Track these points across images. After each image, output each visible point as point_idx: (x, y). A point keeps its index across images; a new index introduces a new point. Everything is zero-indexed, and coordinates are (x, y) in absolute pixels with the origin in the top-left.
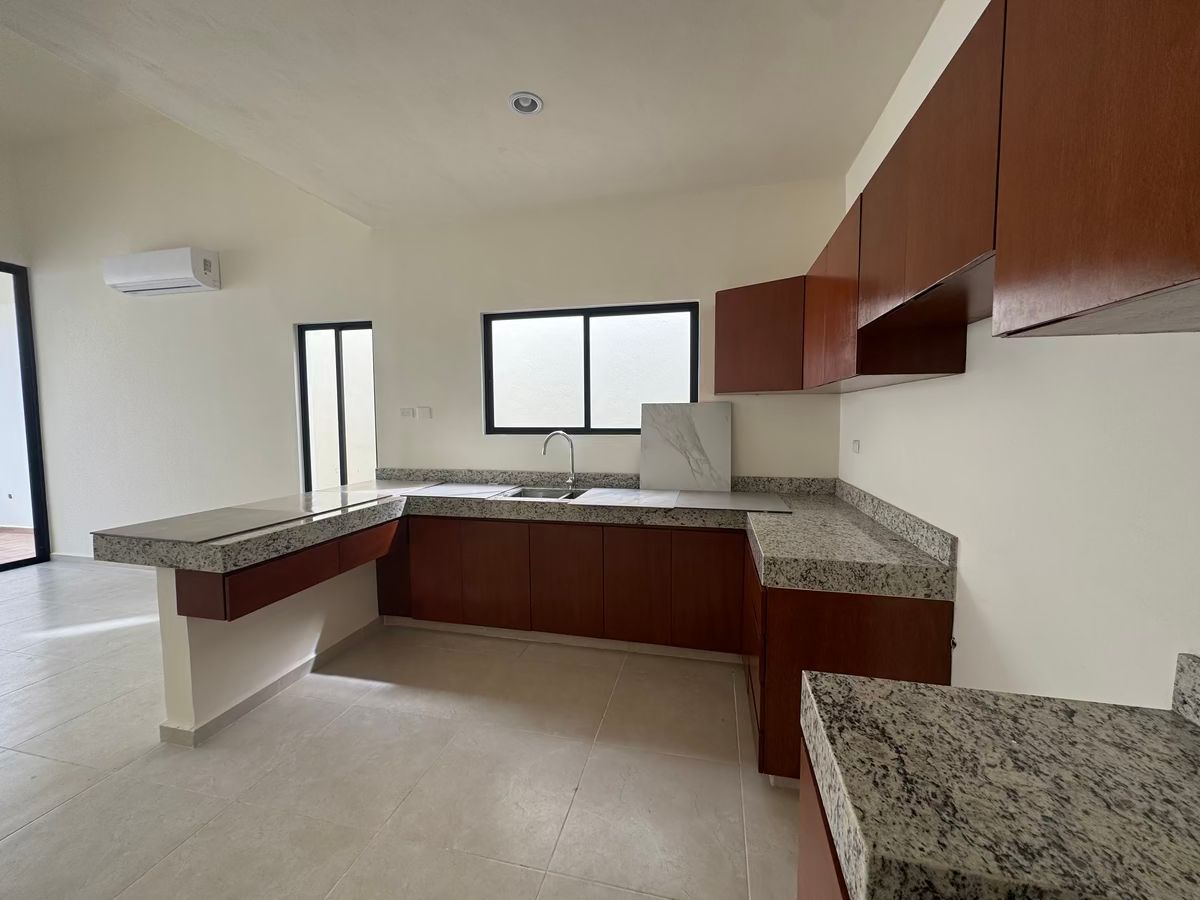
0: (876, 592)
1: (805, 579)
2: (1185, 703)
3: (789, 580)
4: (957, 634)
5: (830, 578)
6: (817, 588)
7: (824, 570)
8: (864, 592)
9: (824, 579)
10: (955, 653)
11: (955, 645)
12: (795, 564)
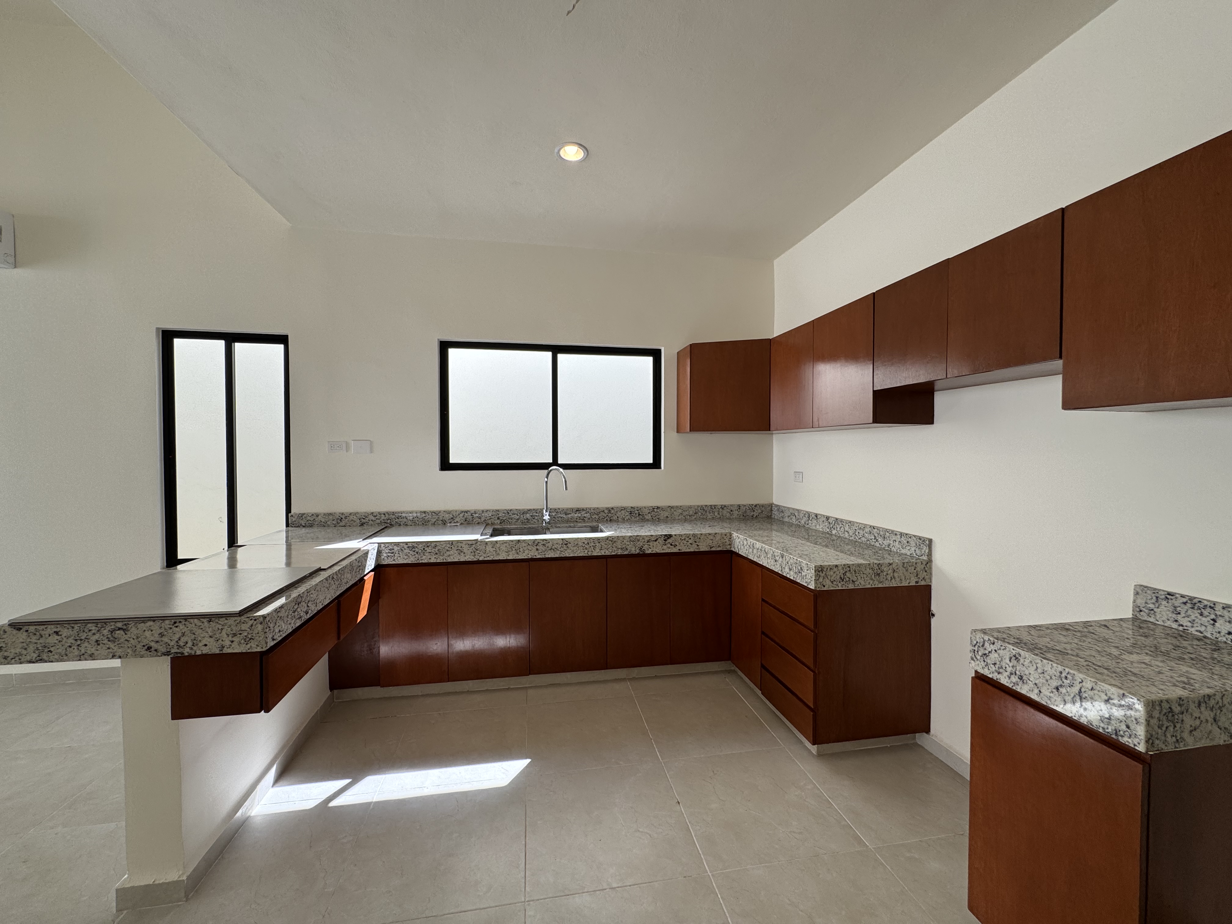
0: (886, 584)
1: (843, 581)
2: (1141, 611)
3: (832, 582)
4: (934, 608)
5: (859, 577)
6: (851, 586)
7: (855, 571)
8: (880, 586)
9: (855, 579)
10: (933, 621)
11: (933, 615)
12: (835, 569)
